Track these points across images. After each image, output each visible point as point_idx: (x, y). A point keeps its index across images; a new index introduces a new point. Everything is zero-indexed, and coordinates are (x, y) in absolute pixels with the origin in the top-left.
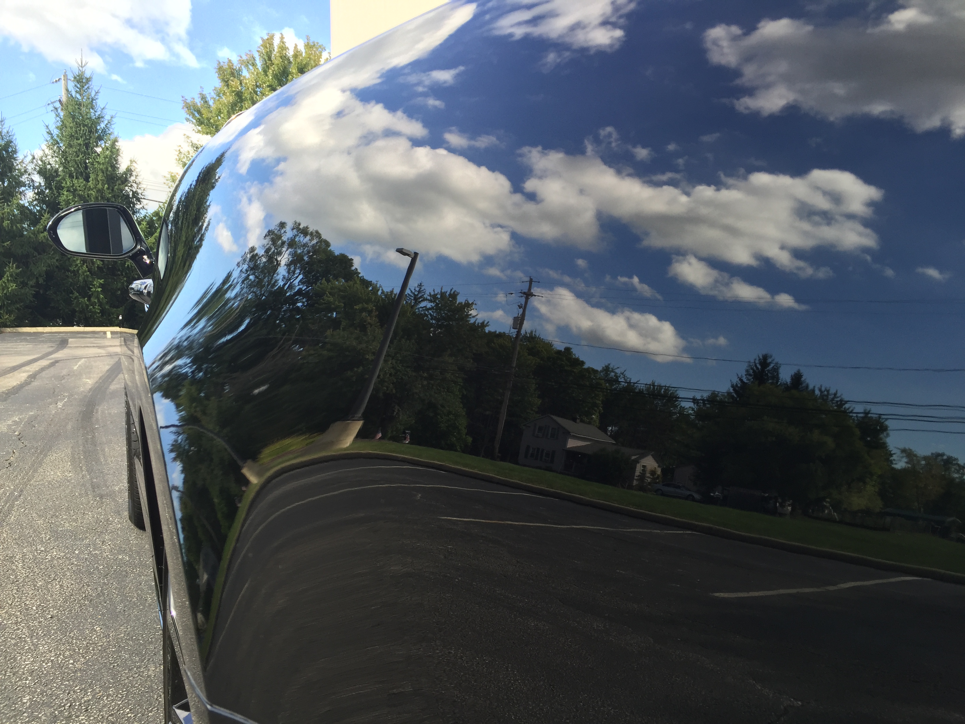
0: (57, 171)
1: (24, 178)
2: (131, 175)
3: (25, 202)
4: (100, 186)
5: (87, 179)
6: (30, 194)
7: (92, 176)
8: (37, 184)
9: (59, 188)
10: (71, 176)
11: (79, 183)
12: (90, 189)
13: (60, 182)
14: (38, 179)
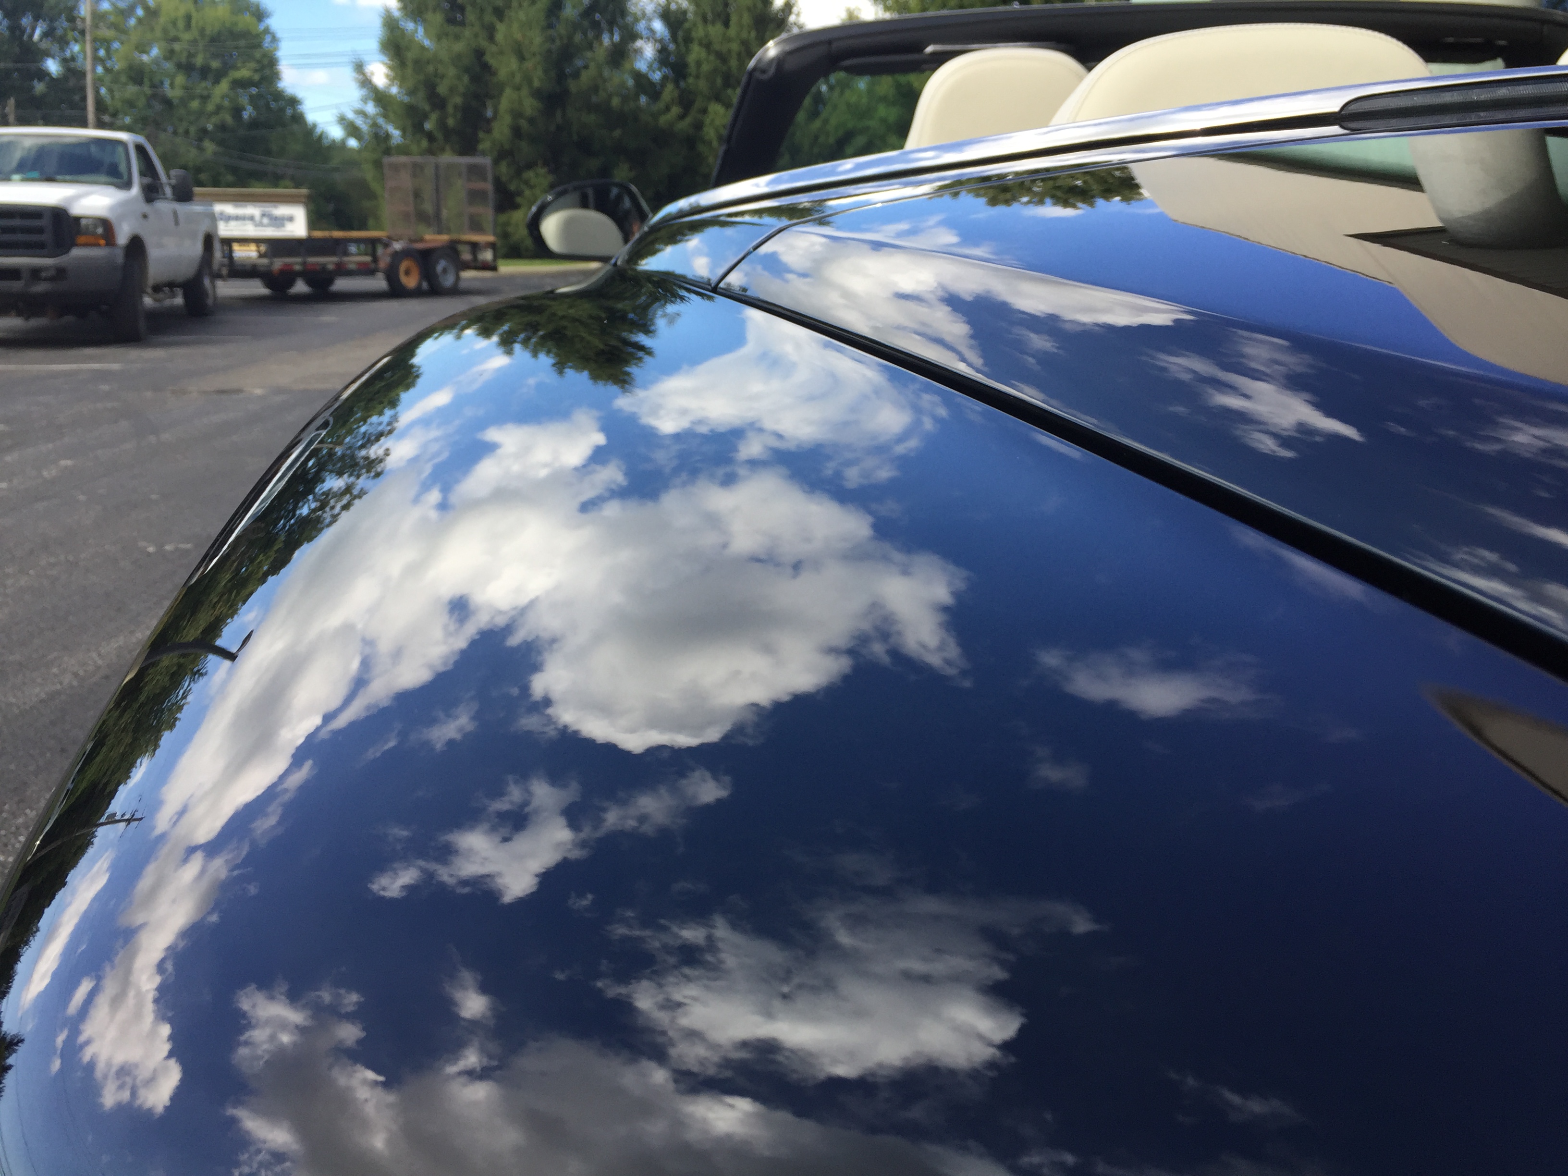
0: (685, 12)
1: (641, 26)
2: (790, 13)
3: (641, 66)
4: (744, 35)
5: (726, 24)
6: (649, 50)
7: (734, 19)
8: (658, 36)
9: (688, 40)
10: (705, 20)
11: (715, 30)
12: (729, 40)
13: (688, 32)
14: (658, 26)
